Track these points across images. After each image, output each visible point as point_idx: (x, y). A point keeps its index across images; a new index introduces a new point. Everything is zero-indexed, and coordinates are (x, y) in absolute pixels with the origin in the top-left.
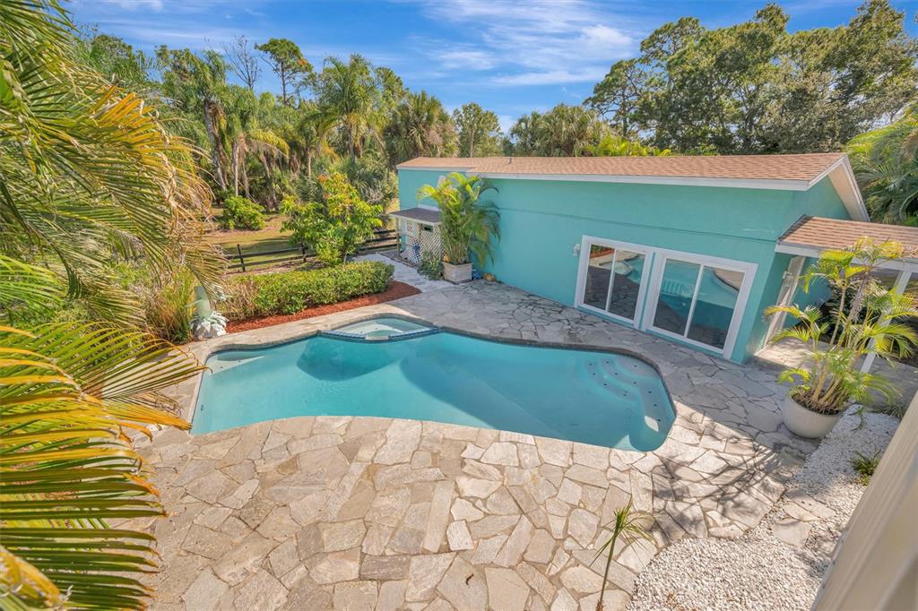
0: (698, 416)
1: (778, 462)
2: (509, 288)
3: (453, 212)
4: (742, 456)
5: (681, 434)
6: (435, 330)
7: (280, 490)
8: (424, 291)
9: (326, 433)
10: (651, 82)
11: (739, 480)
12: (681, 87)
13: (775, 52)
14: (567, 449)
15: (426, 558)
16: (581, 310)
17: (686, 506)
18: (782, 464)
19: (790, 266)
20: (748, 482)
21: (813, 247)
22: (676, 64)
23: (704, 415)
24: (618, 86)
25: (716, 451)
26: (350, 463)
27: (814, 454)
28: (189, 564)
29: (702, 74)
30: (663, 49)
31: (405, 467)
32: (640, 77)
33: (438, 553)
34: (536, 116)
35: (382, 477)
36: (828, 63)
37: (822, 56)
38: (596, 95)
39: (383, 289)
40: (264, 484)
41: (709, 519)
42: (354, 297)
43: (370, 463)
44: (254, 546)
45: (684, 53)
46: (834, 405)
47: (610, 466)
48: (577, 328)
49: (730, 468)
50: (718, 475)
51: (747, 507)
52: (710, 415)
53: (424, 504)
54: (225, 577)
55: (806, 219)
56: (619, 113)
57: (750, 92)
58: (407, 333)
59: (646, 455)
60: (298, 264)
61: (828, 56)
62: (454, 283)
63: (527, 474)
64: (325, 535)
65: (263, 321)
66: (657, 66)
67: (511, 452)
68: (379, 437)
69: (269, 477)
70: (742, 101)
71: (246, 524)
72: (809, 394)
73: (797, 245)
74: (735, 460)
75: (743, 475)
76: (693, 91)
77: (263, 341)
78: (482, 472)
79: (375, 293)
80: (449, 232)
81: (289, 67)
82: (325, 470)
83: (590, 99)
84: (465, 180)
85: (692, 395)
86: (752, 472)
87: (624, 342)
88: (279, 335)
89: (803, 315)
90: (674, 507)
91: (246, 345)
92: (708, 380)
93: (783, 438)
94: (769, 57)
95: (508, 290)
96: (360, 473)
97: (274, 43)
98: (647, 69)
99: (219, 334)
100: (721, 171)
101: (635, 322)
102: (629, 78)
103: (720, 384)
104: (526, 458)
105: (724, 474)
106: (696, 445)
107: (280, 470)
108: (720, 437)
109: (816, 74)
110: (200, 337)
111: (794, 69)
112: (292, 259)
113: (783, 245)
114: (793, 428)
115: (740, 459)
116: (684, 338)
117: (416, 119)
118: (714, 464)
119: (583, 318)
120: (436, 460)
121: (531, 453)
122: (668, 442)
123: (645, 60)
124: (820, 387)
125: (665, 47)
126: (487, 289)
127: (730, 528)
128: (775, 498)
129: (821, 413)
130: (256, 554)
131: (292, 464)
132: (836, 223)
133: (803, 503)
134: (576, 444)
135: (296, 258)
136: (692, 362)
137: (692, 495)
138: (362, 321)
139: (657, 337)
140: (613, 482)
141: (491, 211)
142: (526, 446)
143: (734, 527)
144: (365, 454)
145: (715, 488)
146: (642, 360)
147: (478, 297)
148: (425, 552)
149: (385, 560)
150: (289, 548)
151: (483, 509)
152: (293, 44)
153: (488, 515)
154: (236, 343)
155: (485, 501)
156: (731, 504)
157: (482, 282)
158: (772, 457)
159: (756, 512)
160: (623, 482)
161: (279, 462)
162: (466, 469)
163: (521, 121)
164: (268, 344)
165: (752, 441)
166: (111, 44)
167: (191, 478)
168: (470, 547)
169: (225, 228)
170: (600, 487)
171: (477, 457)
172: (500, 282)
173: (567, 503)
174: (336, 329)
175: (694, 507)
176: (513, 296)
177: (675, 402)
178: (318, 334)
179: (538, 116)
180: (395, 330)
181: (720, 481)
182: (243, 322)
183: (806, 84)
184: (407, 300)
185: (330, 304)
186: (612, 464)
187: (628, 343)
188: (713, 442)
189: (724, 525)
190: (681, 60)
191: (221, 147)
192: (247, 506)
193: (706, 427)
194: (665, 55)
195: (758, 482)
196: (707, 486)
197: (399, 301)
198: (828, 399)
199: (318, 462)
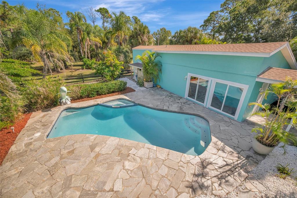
0: (219, 142)
1: (247, 164)
2: (165, 91)
3: (146, 64)
4: (233, 160)
5: (211, 149)
6: (136, 105)
7: (65, 161)
8: (136, 90)
9: (87, 141)
10: (223, 18)
11: (229, 170)
12: (233, 20)
13: (269, 5)
14: (167, 152)
15: (104, 193)
16: (187, 99)
17: (206, 180)
18: (248, 165)
19: (263, 86)
20: (233, 171)
21: (271, 80)
22: (232, 12)
23: (222, 142)
24: (212, 20)
25: (223, 157)
26: (91, 152)
27: (262, 161)
28: (27, 187)
29: (241, 15)
30: (229, 7)
31: (108, 156)
32: (220, 17)
33: (109, 191)
34: (181, 31)
35: (100, 158)
36: (290, 9)
37: (288, 6)
38: (204, 24)
39: (123, 90)
40: (61, 158)
41: (213, 187)
42: (113, 92)
43: (98, 153)
44: (49, 182)
45: (236, 7)
46: (272, 143)
47: (181, 161)
48: (183, 106)
49: (227, 165)
50: (221, 168)
51: (230, 183)
52: (224, 142)
53: (110, 170)
54: (35, 193)
55: (270, 68)
56: (212, 30)
57: (259, 21)
58: (127, 105)
59: (195, 157)
60: (101, 81)
61: (290, 6)
62: (147, 88)
63: (150, 162)
64: (73, 180)
65: (83, 99)
66: (226, 13)
67: (147, 152)
68: (104, 143)
69: (63, 156)
70: (256, 24)
71: (50, 173)
72: (263, 138)
73: (264, 79)
74: (230, 161)
75: (231, 168)
76: (237, 21)
77: (80, 107)
78: (134, 159)
79: (120, 91)
80: (145, 71)
81: (105, 17)
82: (82, 154)
83: (202, 25)
84: (151, 53)
85: (219, 134)
86: (235, 167)
87: (199, 112)
88: (85, 105)
89: (263, 107)
90: (201, 180)
91: (74, 108)
92: (227, 128)
93: (251, 153)
94: (267, 8)
95: (164, 91)
96: (93, 157)
97: (100, 9)
98: (222, 14)
99: (68, 103)
100: (237, 49)
101: (204, 104)
102: (216, 18)
103: (231, 130)
104: (151, 155)
105: (224, 167)
106: (216, 154)
107: (68, 153)
108: (226, 152)
109: (284, 13)
110: (62, 104)
111: (276, 12)
112: (98, 79)
113: (259, 78)
114: (255, 150)
115: (232, 161)
116: (221, 111)
117: (140, 32)
118: (221, 162)
119: (187, 102)
120: (120, 154)
121: (154, 153)
122: (205, 152)
123: (222, 11)
124: (267, 136)
125: (230, 6)
126: (157, 91)
127: (221, 191)
128: (243, 179)
129: (267, 146)
130: (48, 185)
131: (72, 152)
132: (282, 70)
133: (254, 183)
134: (171, 151)
135: (100, 79)
136: (222, 120)
137: (209, 176)
138: (113, 100)
139: (211, 110)
140: (180, 168)
141: (159, 64)
142: (152, 150)
143: (223, 191)
144: (97, 149)
145: (219, 173)
146: (204, 119)
147: (153, 93)
148: (105, 191)
149: (90, 192)
150: (60, 184)
151: (130, 175)
152: (106, 9)
153: (131, 177)
154: (72, 107)
155: (131, 171)
156: (224, 181)
157: (156, 88)
158: (245, 161)
159: (233, 185)
160: (184, 168)
161: (69, 150)
162: (129, 158)
163: (176, 33)
164: (81, 107)
165: (238, 154)
166: (53, 11)
167: (40, 154)
168: (121, 190)
169: (83, 69)
170: (175, 169)
171: (134, 153)
172: (162, 88)
173: (161, 175)
174: (104, 103)
175: (208, 181)
176: (165, 93)
177: (212, 136)
178: (98, 105)
179: (182, 31)
180: (124, 104)
181: (221, 170)
182: (76, 99)
183: (280, 17)
184: (130, 94)
185: (105, 94)
186: (181, 160)
187: (201, 112)
188: (223, 154)
189: (219, 190)
190: (234, 10)
191: (82, 43)
192: (53, 166)
193: (221, 147)
194: (229, 9)
195: (237, 172)
196: (215, 172)
197: (127, 94)
198: (270, 141)
199: (80, 152)
